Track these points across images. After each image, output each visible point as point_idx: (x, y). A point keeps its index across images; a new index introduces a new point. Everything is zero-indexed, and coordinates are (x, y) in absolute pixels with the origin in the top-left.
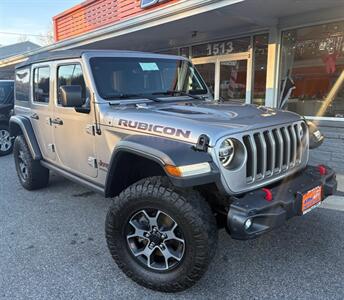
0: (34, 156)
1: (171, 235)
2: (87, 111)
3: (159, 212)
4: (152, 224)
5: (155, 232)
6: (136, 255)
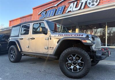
1: (79, 61)
3: (76, 55)
4: (73, 59)
5: (74, 61)
6: (68, 68)
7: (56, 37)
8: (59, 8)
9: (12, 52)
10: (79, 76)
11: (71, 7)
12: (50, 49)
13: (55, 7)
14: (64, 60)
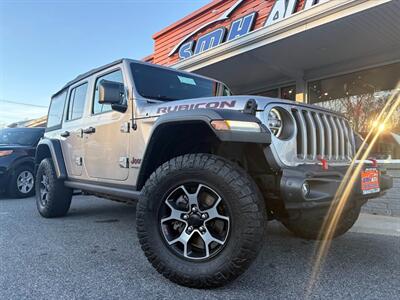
0: (59, 175)
1: (213, 213)
2: (123, 109)
3: (200, 186)
4: (191, 203)
5: (195, 213)
6: (170, 243)
7: (148, 120)
8: (237, 25)
9: (43, 182)
10: (207, 279)
11: (277, 13)
12: (134, 165)
13: (223, 21)
14: (151, 207)
